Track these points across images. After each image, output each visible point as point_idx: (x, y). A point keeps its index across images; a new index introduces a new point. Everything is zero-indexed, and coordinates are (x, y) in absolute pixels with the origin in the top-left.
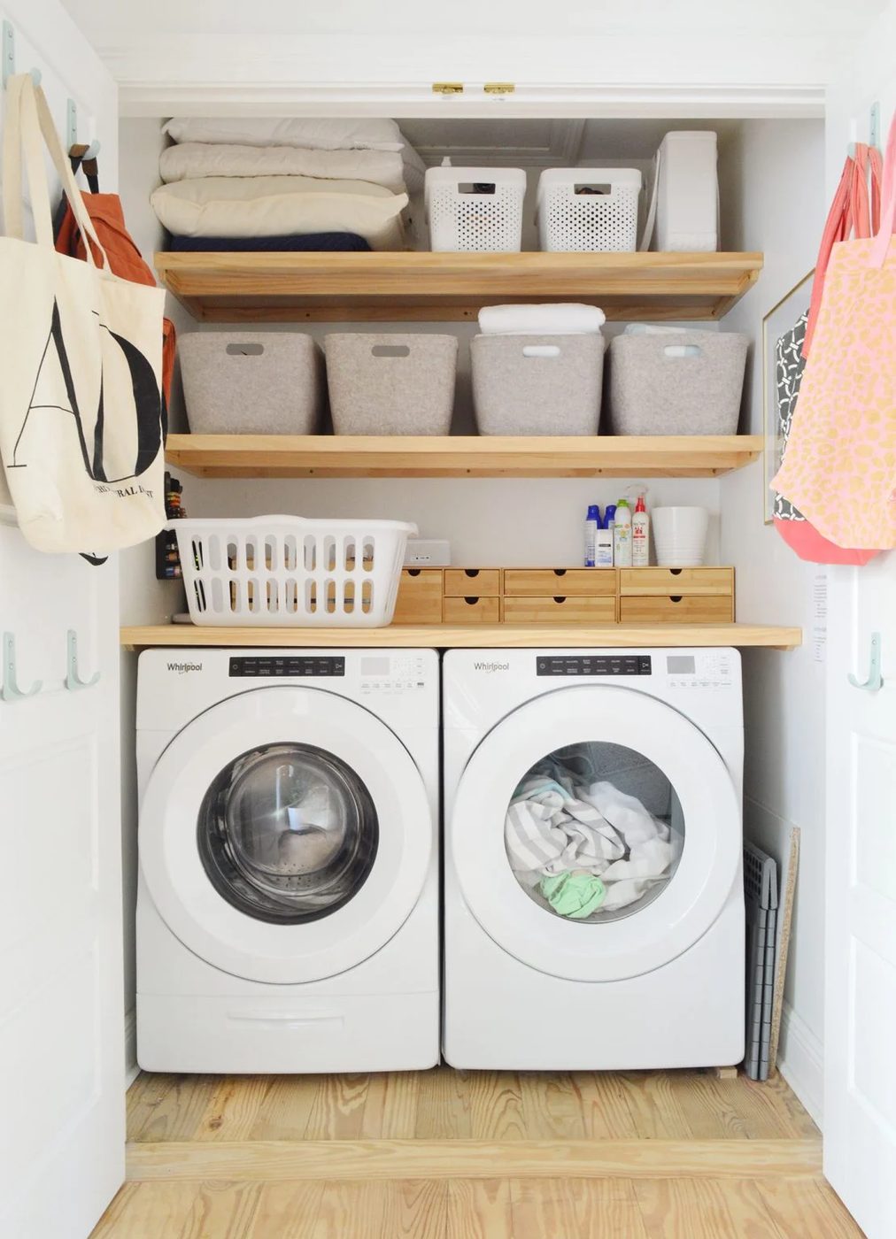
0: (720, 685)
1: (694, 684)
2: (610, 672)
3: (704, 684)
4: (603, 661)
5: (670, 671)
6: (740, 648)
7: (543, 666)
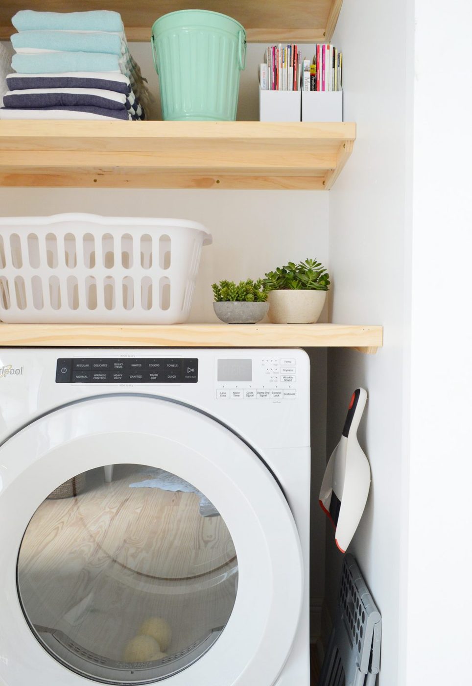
0: (281, 395)
1: (249, 395)
2: (146, 379)
3: (262, 395)
4: (140, 365)
5: (221, 378)
6: (307, 349)
7: (64, 370)
